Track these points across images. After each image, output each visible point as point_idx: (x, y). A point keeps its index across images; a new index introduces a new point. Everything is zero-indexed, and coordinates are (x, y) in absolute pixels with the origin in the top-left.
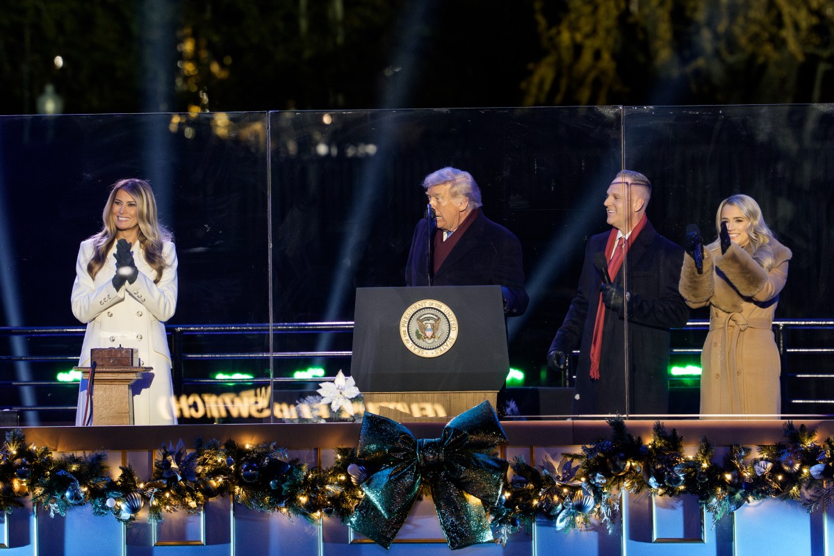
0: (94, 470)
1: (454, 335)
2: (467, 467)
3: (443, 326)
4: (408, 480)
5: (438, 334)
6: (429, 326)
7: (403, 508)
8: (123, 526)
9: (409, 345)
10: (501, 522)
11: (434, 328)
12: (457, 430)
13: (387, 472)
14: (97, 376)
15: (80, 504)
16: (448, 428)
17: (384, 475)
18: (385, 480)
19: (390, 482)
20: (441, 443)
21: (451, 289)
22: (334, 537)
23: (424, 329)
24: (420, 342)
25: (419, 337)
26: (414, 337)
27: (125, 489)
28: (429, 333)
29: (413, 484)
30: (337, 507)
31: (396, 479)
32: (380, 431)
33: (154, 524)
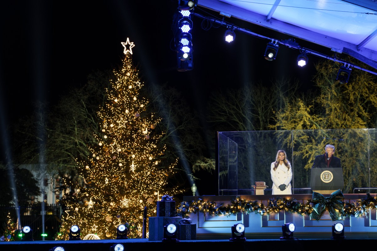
0: (255, 204)
1: (332, 178)
2: (336, 203)
3: (330, 176)
4: (323, 206)
5: (329, 178)
6: (327, 176)
7: (322, 213)
8: (261, 216)
9: (323, 180)
10: (343, 216)
11: (328, 177)
12: (333, 195)
13: (318, 204)
14: (257, 188)
15: (252, 212)
16: (331, 195)
17: (317, 205)
18: (318, 206)
19: (319, 206)
20: (330, 198)
21: (332, 169)
22: (307, 219)
23: (326, 177)
24: (325, 180)
25: (325, 178)
26: (324, 178)
27: (262, 208)
28: (327, 178)
29: (324, 207)
30: (307, 212)
31: (320, 206)
32: (317, 196)
33: (268, 216)
